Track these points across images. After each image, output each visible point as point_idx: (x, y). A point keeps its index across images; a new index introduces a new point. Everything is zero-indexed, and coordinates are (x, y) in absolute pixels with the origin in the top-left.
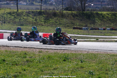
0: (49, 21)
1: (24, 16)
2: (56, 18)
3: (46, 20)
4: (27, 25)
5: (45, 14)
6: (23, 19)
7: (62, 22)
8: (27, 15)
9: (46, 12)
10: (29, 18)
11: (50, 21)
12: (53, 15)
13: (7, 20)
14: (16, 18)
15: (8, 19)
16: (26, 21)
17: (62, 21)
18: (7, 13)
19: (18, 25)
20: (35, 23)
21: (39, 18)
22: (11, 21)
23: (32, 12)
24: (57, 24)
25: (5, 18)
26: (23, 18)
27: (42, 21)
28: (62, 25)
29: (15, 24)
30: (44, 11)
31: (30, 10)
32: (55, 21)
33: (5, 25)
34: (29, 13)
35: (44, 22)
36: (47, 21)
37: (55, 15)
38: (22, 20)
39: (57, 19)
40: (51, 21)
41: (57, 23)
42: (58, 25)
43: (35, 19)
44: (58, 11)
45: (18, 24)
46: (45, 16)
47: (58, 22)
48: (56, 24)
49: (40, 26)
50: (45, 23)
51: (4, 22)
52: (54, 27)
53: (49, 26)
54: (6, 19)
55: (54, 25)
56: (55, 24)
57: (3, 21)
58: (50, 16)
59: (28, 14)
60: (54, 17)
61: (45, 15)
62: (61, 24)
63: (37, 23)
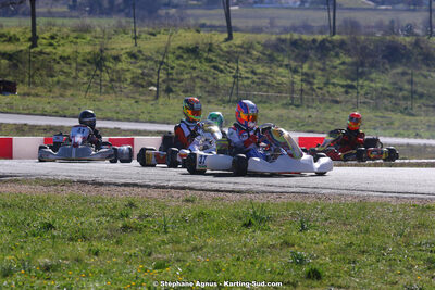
0: (366, 83)
1: (258, 60)
2: (400, 70)
3: (353, 80)
4: (265, 102)
5: (348, 52)
6: (250, 75)
7: (423, 85)
8: (269, 56)
9: (355, 41)
10: (281, 70)
11: (372, 81)
12: (384, 57)
13: (181, 81)
14: (221, 71)
15: (186, 76)
16: (263, 83)
17: (423, 80)
18: (180, 48)
19: (229, 102)
20: (302, 90)
21: (323, 70)
22: (199, 83)
23: (294, 43)
24: (401, 94)
25: (174, 71)
26: (253, 72)
27: (335, 81)
28: (423, 101)
29: (212, 99)
30: (345, 37)
31: (283, 36)
32: (395, 83)
33: (171, 101)
34: (278, 46)
35: (342, 86)
36: (355, 83)
37: (394, 54)
38: (247, 78)
39: (404, 74)
40: (373, 85)
41: (401, 90)
42: (405, 98)
43: (306, 74)
44: (408, 39)
45: (228, 98)
46: (348, 60)
47: (407, 86)
48: (397, 98)
49: (322, 106)
50: (347, 93)
51: (169, 91)
52: (386, 109)
53: (364, 103)
54: (175, 77)
55: (387, 102)
56: (391, 96)
57: (164, 87)
58: (370, 60)
59: (275, 55)
60: (388, 66)
61: (350, 56)
62: (421, 96)
63: (313, 90)
